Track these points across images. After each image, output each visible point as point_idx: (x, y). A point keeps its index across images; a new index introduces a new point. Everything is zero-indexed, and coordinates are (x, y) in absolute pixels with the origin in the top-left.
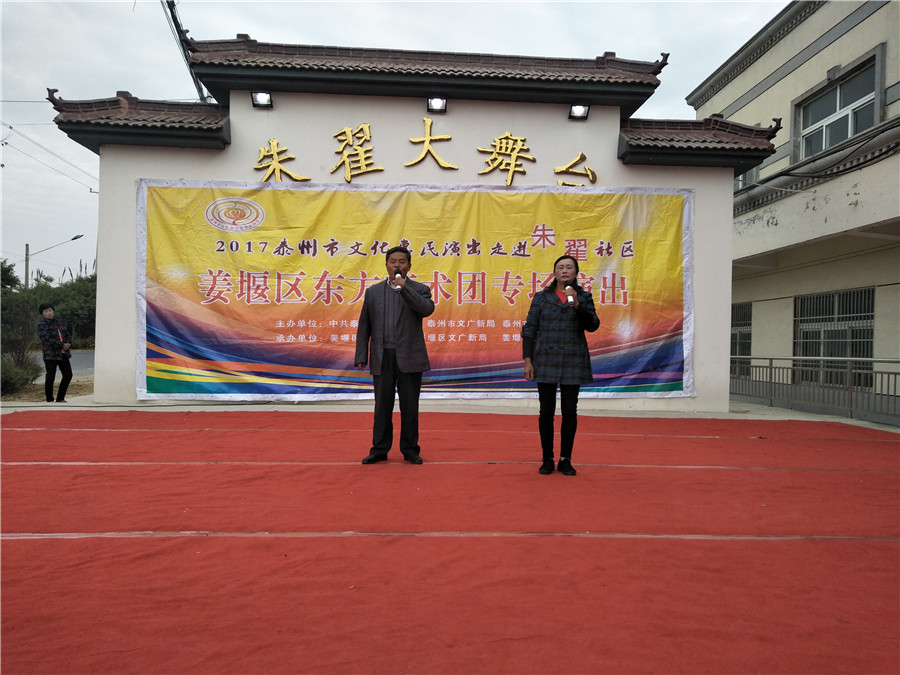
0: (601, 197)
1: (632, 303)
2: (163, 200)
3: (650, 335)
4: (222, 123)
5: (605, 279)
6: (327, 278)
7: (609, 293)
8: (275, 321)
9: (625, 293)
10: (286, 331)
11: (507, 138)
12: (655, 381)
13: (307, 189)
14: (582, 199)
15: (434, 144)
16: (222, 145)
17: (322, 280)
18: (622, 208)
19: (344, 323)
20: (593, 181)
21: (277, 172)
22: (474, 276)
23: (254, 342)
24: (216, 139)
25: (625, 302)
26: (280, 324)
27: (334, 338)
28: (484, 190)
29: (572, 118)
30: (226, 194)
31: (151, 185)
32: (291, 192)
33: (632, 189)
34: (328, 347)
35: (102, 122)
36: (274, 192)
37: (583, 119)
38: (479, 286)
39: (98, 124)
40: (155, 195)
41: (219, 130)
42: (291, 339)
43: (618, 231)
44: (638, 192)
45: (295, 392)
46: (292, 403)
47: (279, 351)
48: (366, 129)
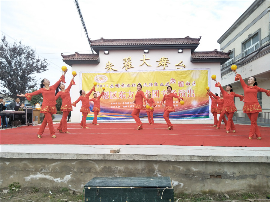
0: (187, 71)
1: (196, 97)
2: (85, 76)
3: (200, 104)
4: (98, 58)
5: (188, 91)
6: (122, 93)
7: (190, 94)
8: (110, 103)
9: (194, 94)
10: (113, 105)
11: (163, 58)
12: (202, 116)
13: (117, 72)
14: (182, 72)
15: (146, 60)
16: (98, 63)
17: (121, 93)
18: (192, 73)
19: (126, 103)
20: (185, 67)
21: (110, 69)
22: (156, 91)
23: (106, 108)
24: (97, 62)
25: (194, 96)
26: (112, 104)
27: (124, 106)
28: (158, 71)
29: (179, 52)
30: (99, 74)
31: (83, 73)
32: (113, 73)
33: (194, 69)
34: (122, 109)
35: (72, 59)
36: (110, 73)
37: (182, 52)
38: (157, 93)
39: (72, 60)
40: (83, 75)
41: (97, 60)
42: (114, 107)
43: (191, 79)
44: (196, 69)
45: (115, 119)
46: (115, 122)
47: (112, 110)
48: (130, 58)
